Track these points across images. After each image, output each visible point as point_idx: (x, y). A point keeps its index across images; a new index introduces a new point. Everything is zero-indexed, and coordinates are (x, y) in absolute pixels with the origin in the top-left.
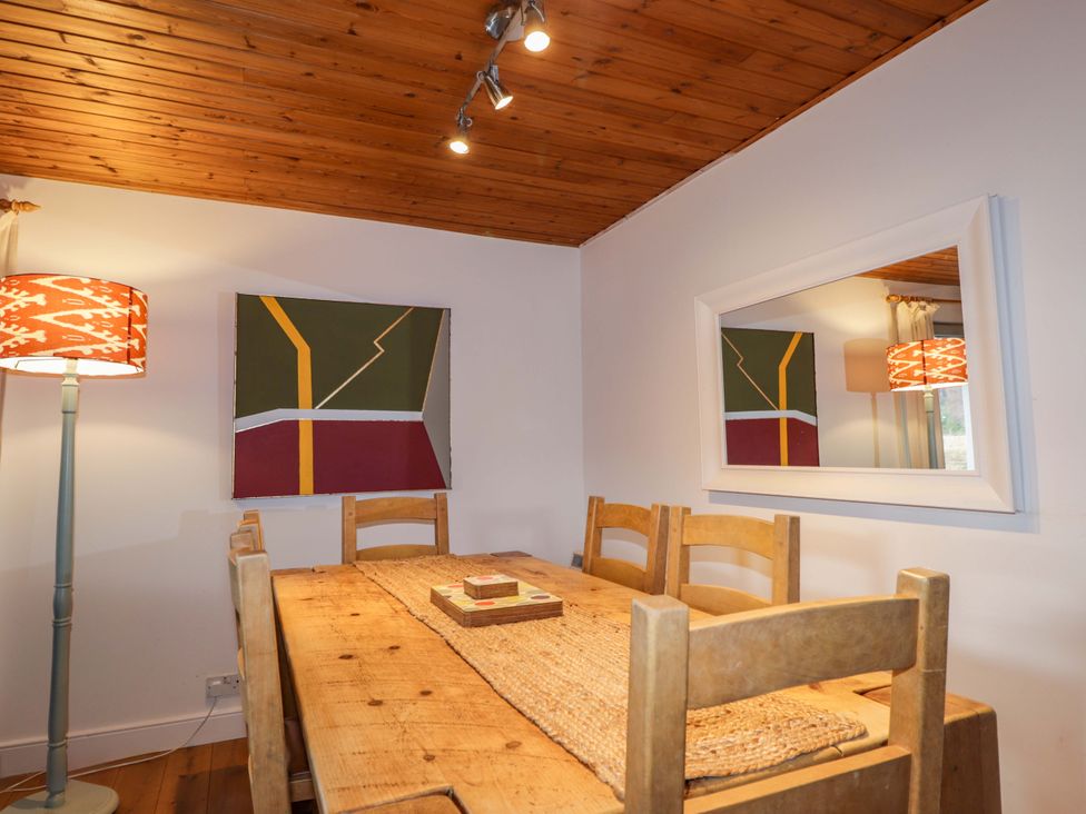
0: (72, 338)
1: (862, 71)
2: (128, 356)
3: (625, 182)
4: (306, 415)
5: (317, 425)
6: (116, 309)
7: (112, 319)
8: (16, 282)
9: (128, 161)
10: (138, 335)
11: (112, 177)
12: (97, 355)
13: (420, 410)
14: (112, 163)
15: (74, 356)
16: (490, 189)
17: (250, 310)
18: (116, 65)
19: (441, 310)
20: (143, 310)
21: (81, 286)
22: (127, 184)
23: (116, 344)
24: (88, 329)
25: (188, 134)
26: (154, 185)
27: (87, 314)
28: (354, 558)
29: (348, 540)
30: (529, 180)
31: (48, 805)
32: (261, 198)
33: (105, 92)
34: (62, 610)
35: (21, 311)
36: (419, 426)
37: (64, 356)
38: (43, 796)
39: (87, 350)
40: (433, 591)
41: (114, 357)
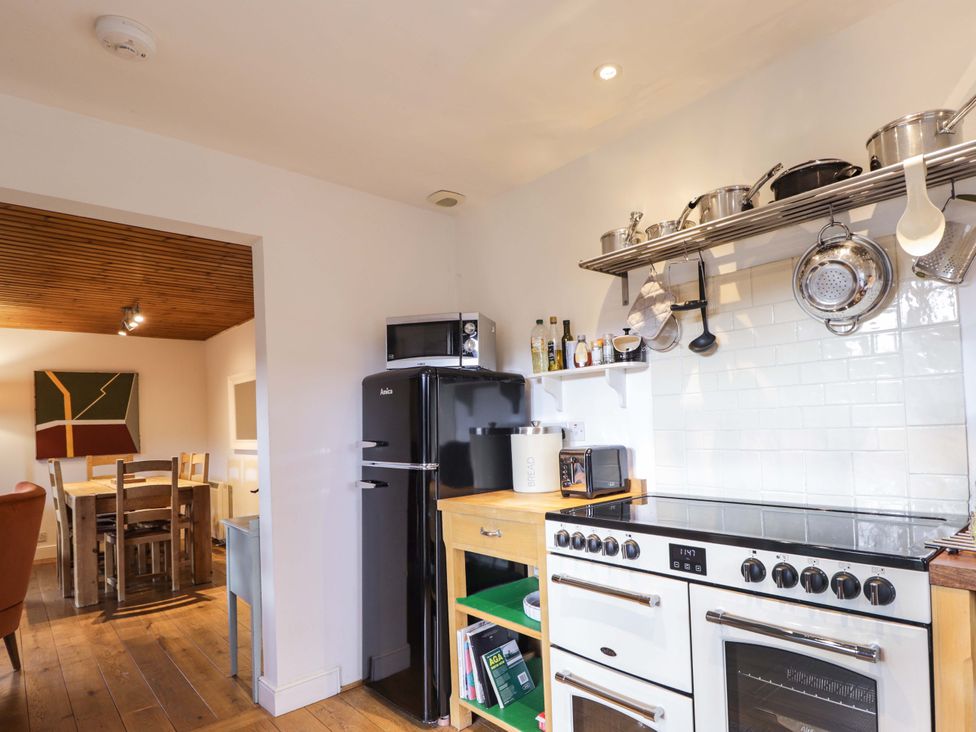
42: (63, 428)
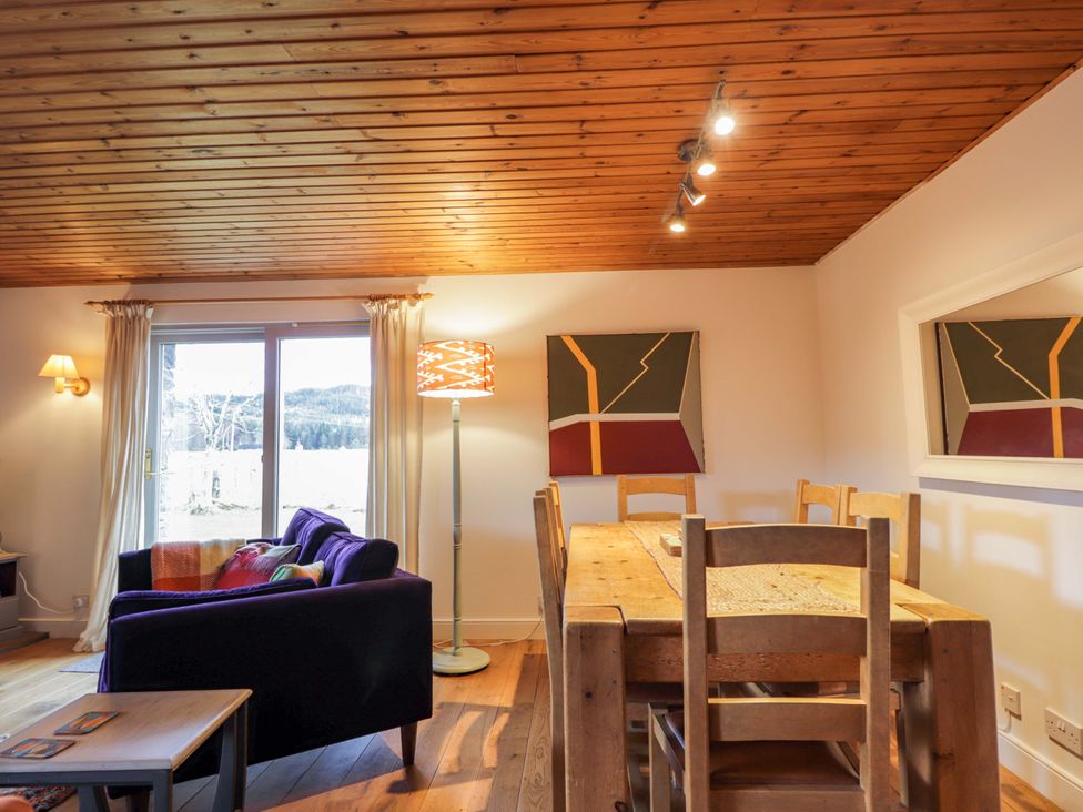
0: (457, 377)
1: (998, 125)
2: (485, 386)
3: (834, 216)
4: (595, 417)
5: (602, 424)
6: (477, 358)
7: (476, 365)
8: (427, 347)
9: (480, 261)
10: (490, 373)
11: (471, 270)
12: (469, 386)
13: (678, 411)
14: (471, 263)
15: (458, 388)
16: (719, 238)
17: (555, 345)
18: (470, 217)
19: (692, 333)
20: (492, 356)
21: (458, 346)
22: (479, 272)
23: (478, 379)
24: (463, 371)
25: (511, 242)
26: (495, 271)
27: (462, 362)
28: (625, 517)
29: (622, 506)
30: (749, 228)
31: (454, 654)
32: (559, 268)
33: (466, 229)
34: (457, 539)
35: (431, 364)
36: (678, 423)
37: (452, 388)
38: (451, 649)
39: (463, 384)
40: (661, 538)
41: (477, 387)
42: (586, 426)
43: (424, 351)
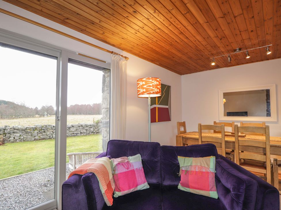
43: (139, 82)
